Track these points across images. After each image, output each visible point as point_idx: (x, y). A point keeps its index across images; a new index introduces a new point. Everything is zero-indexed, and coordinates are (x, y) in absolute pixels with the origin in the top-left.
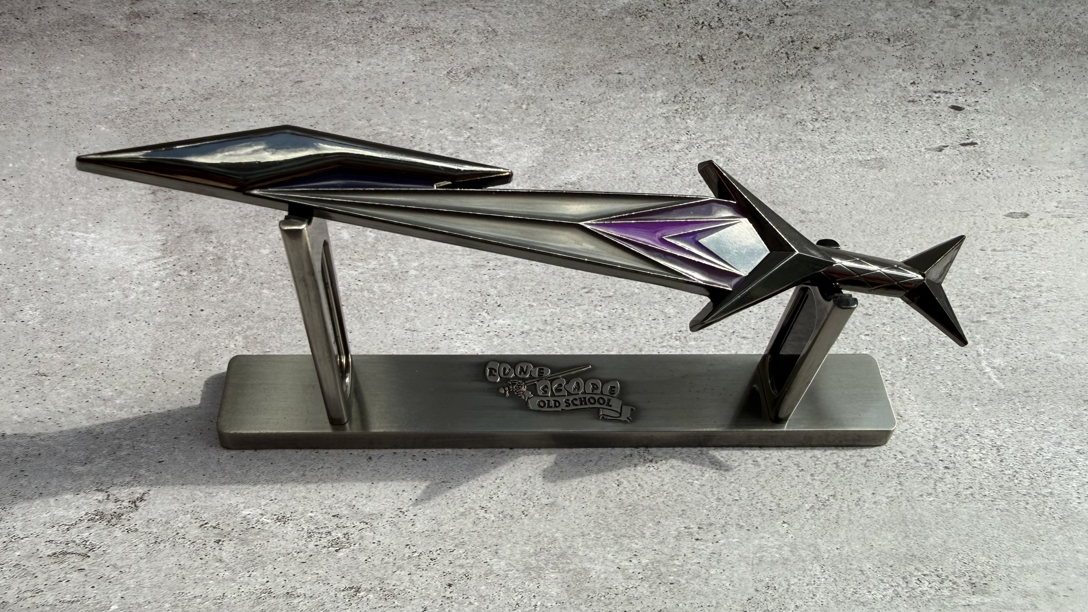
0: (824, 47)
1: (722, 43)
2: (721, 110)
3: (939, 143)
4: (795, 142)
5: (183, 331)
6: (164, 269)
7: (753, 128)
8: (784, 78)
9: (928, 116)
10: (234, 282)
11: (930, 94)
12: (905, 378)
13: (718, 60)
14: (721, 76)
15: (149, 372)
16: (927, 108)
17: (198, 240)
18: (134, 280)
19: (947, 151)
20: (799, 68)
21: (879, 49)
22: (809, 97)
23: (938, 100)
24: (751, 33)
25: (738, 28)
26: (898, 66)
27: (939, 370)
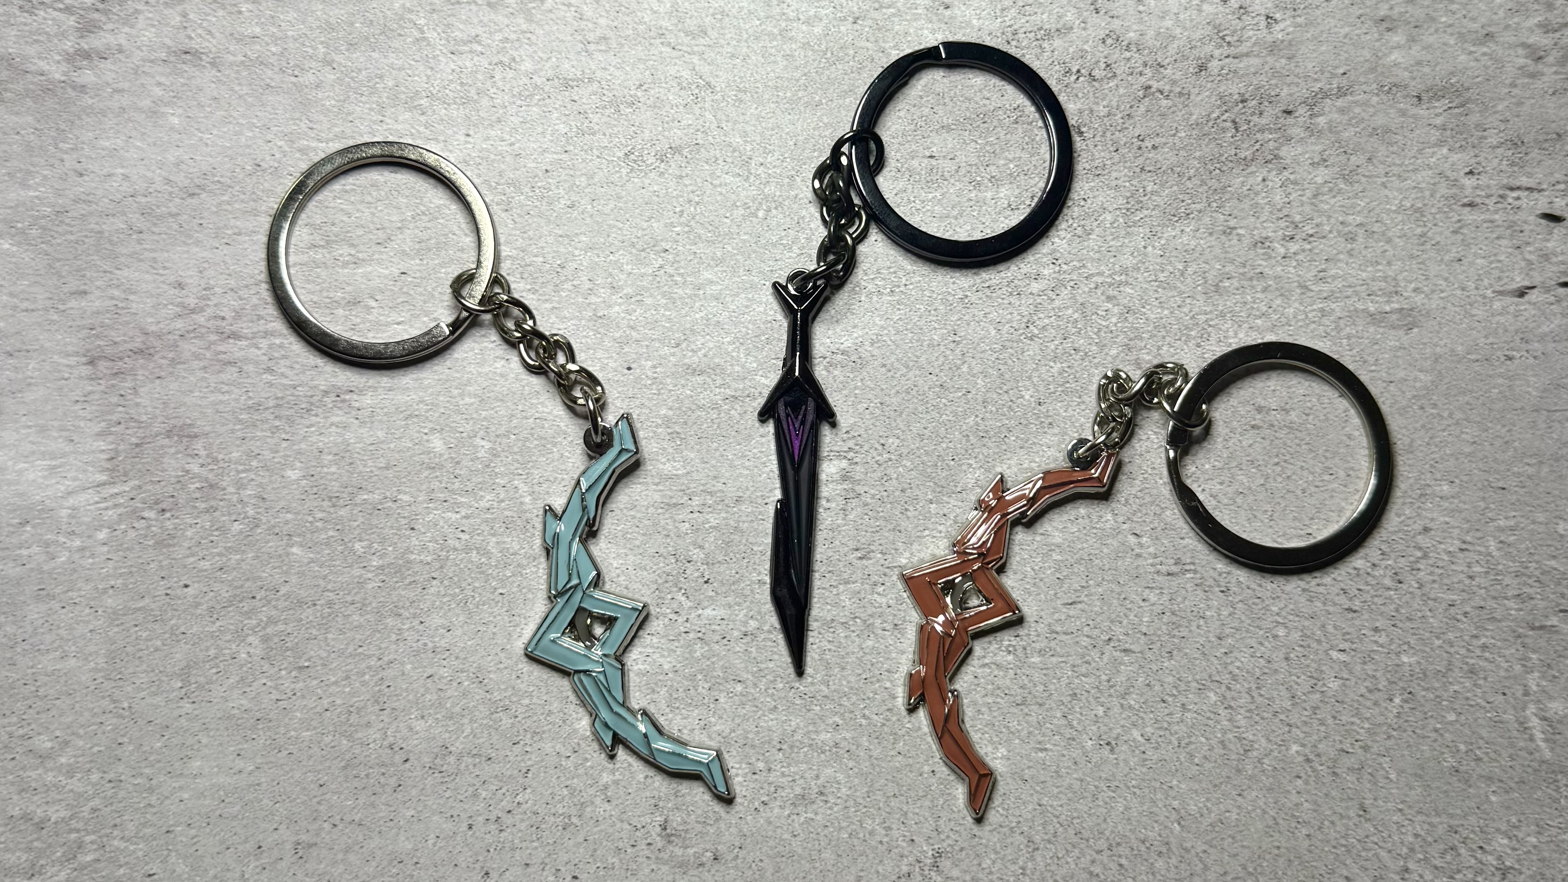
0: (1302, 110)
1: (1114, 104)
2: (1116, 220)
3: (1520, 282)
4: (1251, 279)
5: (156, 626)
6: (116, 506)
7: (1174, 253)
8: (1230, 165)
9: (1499, 231)
10: (241, 532)
11: (1501, 192)
12: (1389, 737)
13: (1108, 134)
14: (1116, 160)
15: (106, 703)
16: (1497, 217)
17: (173, 450)
18: (64, 527)
19: (1533, 296)
20: (1257, 146)
21: (1403, 113)
22: (1279, 198)
23: (1518, 203)
24: (1167, 88)
25: (1143, 79)
26: (1440, 143)
27: (1451, 723)
